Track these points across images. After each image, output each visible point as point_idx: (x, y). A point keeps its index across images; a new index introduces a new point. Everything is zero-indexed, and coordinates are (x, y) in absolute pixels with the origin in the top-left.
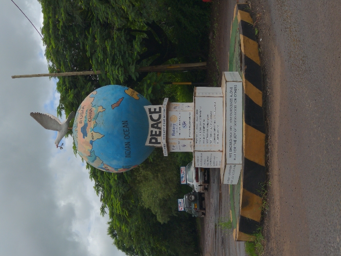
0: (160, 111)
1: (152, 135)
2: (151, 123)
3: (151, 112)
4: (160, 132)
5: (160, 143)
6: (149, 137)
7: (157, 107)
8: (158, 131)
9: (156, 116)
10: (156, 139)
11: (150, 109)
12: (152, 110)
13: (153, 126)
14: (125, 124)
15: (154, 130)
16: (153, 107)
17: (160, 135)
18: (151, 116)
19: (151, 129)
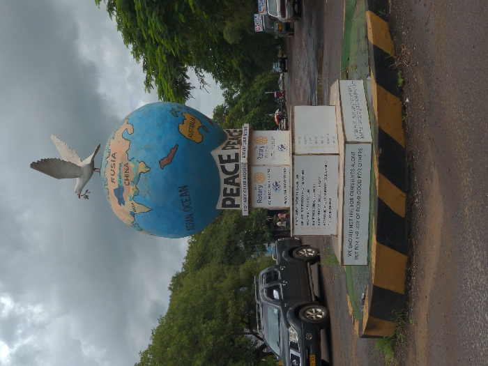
0: (237, 159)
1: (225, 194)
2: (223, 176)
3: (222, 161)
4: (238, 190)
5: (238, 206)
6: (222, 197)
7: (232, 153)
8: (235, 188)
9: (230, 167)
10: (233, 201)
11: (220, 157)
12: (225, 158)
13: (226, 181)
14: (183, 190)
15: (229, 187)
16: (225, 154)
17: (238, 194)
18: (223, 168)
19: (223, 186)
